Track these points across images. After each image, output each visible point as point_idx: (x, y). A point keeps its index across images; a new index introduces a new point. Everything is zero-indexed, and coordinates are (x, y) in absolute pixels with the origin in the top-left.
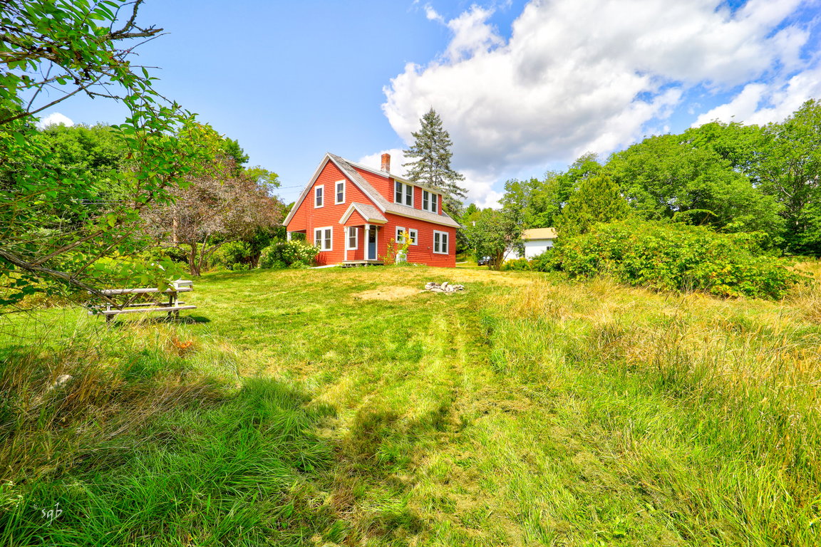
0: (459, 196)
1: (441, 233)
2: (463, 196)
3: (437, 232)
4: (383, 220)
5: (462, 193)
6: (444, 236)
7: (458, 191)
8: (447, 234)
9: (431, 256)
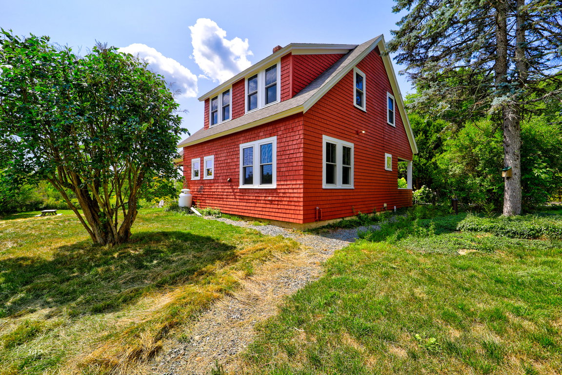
1: (257, 145)
3: (248, 144)
8: (272, 140)
9: (235, 195)
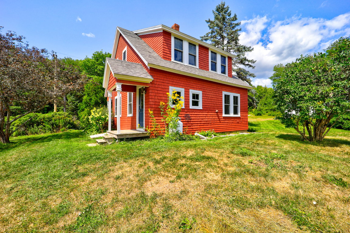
0: (247, 67)
1: (232, 95)
2: (250, 66)
3: (227, 93)
4: (148, 78)
5: (250, 63)
6: (235, 98)
7: (247, 63)
8: (238, 95)
9: (220, 121)
